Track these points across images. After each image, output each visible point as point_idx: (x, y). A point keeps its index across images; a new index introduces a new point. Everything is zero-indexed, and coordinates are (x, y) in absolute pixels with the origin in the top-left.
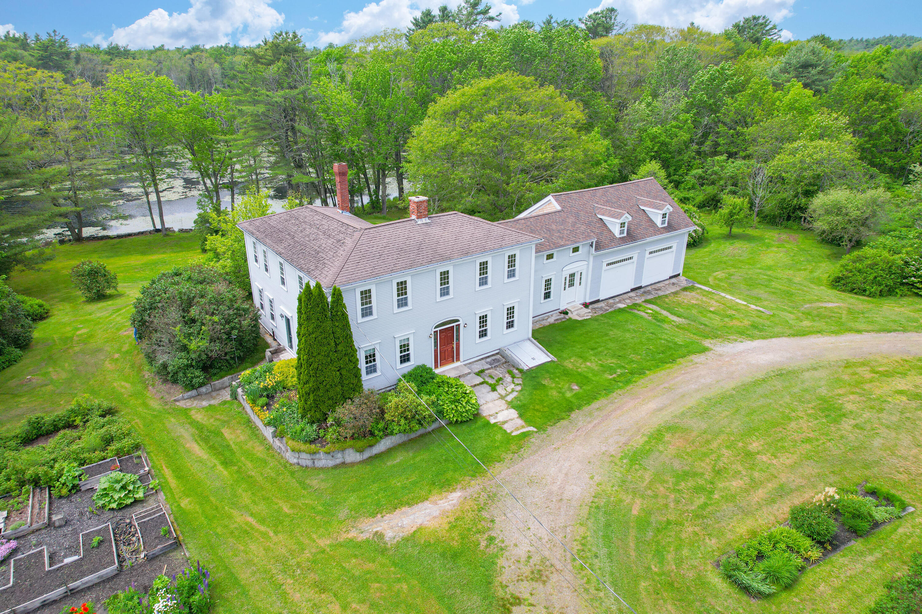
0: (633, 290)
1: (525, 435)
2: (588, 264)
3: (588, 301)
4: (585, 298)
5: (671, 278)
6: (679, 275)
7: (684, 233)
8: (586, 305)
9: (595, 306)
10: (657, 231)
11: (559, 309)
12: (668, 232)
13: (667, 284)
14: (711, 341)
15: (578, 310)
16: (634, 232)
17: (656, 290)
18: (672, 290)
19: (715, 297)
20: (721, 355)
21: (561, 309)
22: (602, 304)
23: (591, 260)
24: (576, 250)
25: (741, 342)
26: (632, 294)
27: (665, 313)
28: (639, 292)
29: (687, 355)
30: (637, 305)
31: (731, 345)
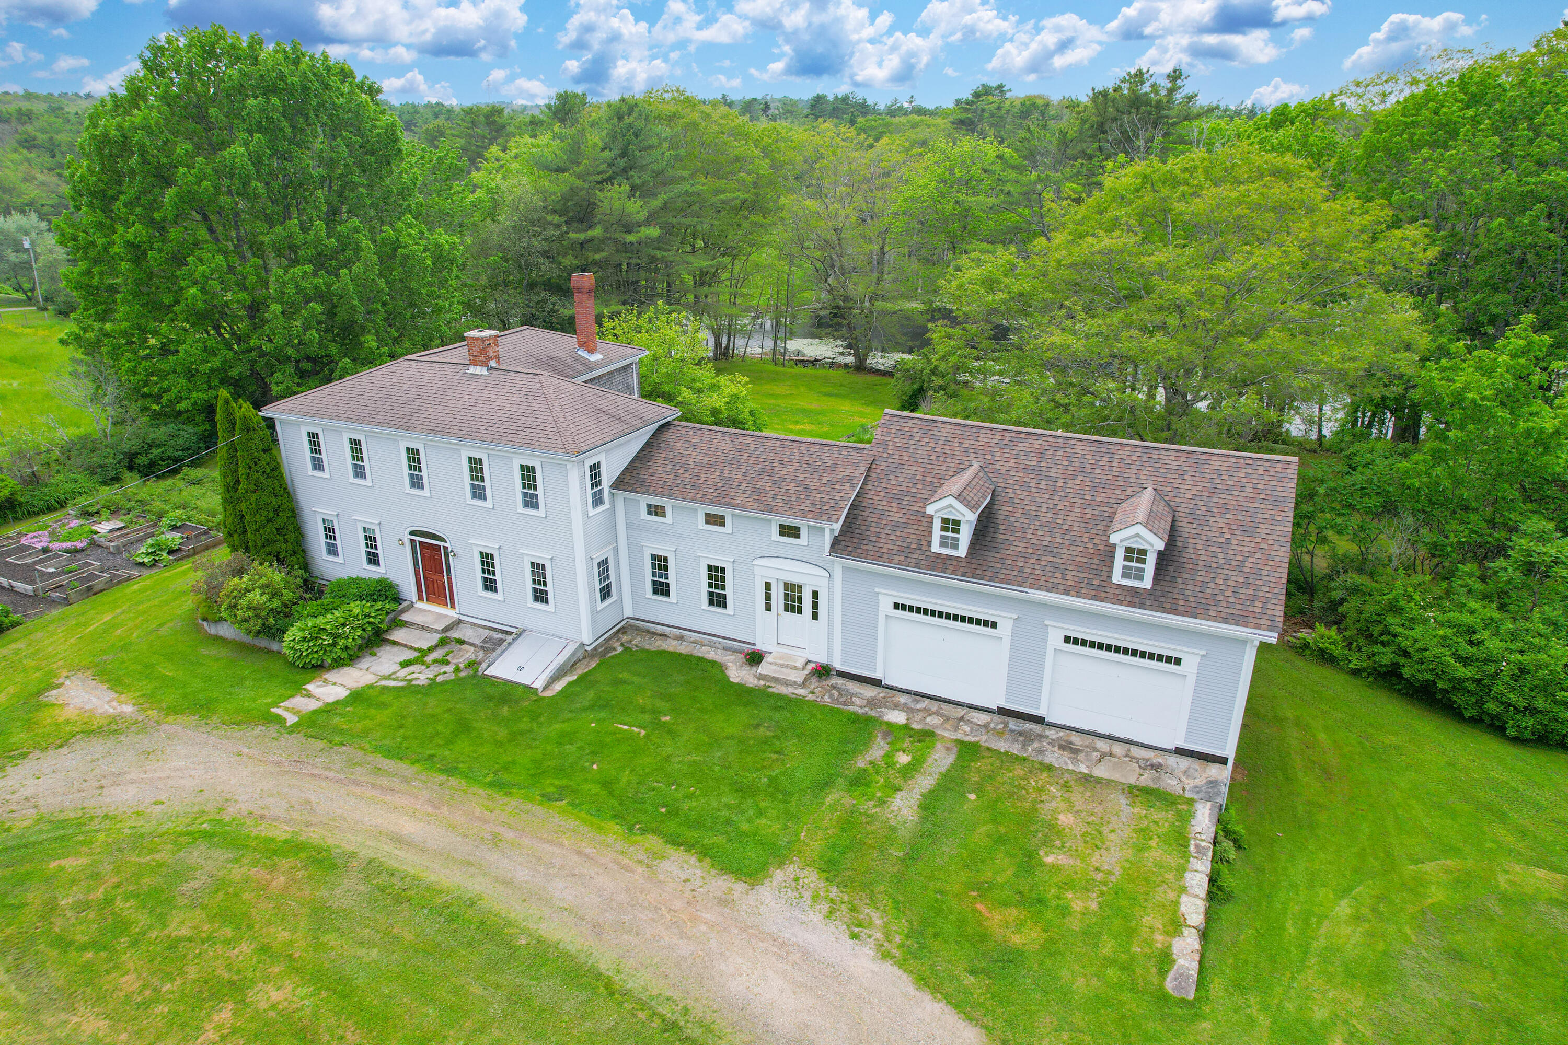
0: (1002, 711)
1: (273, 720)
2: (832, 579)
3: (838, 665)
4: (830, 653)
5: (1179, 751)
6: (1223, 761)
7: (1242, 642)
8: (823, 672)
9: (852, 686)
10: (1104, 591)
11: (754, 644)
12: (1131, 604)
13: (1132, 758)
14: (811, 878)
15: (782, 666)
16: (1002, 561)
17: (1066, 746)
18: (1101, 772)
19: (1156, 852)
20: (724, 901)
21: (760, 647)
22: (870, 692)
23: (838, 573)
24: (789, 531)
25: (854, 936)
26: (982, 718)
27: (925, 782)
28: (1013, 724)
29: (689, 846)
30: (927, 735)
31: (817, 918)
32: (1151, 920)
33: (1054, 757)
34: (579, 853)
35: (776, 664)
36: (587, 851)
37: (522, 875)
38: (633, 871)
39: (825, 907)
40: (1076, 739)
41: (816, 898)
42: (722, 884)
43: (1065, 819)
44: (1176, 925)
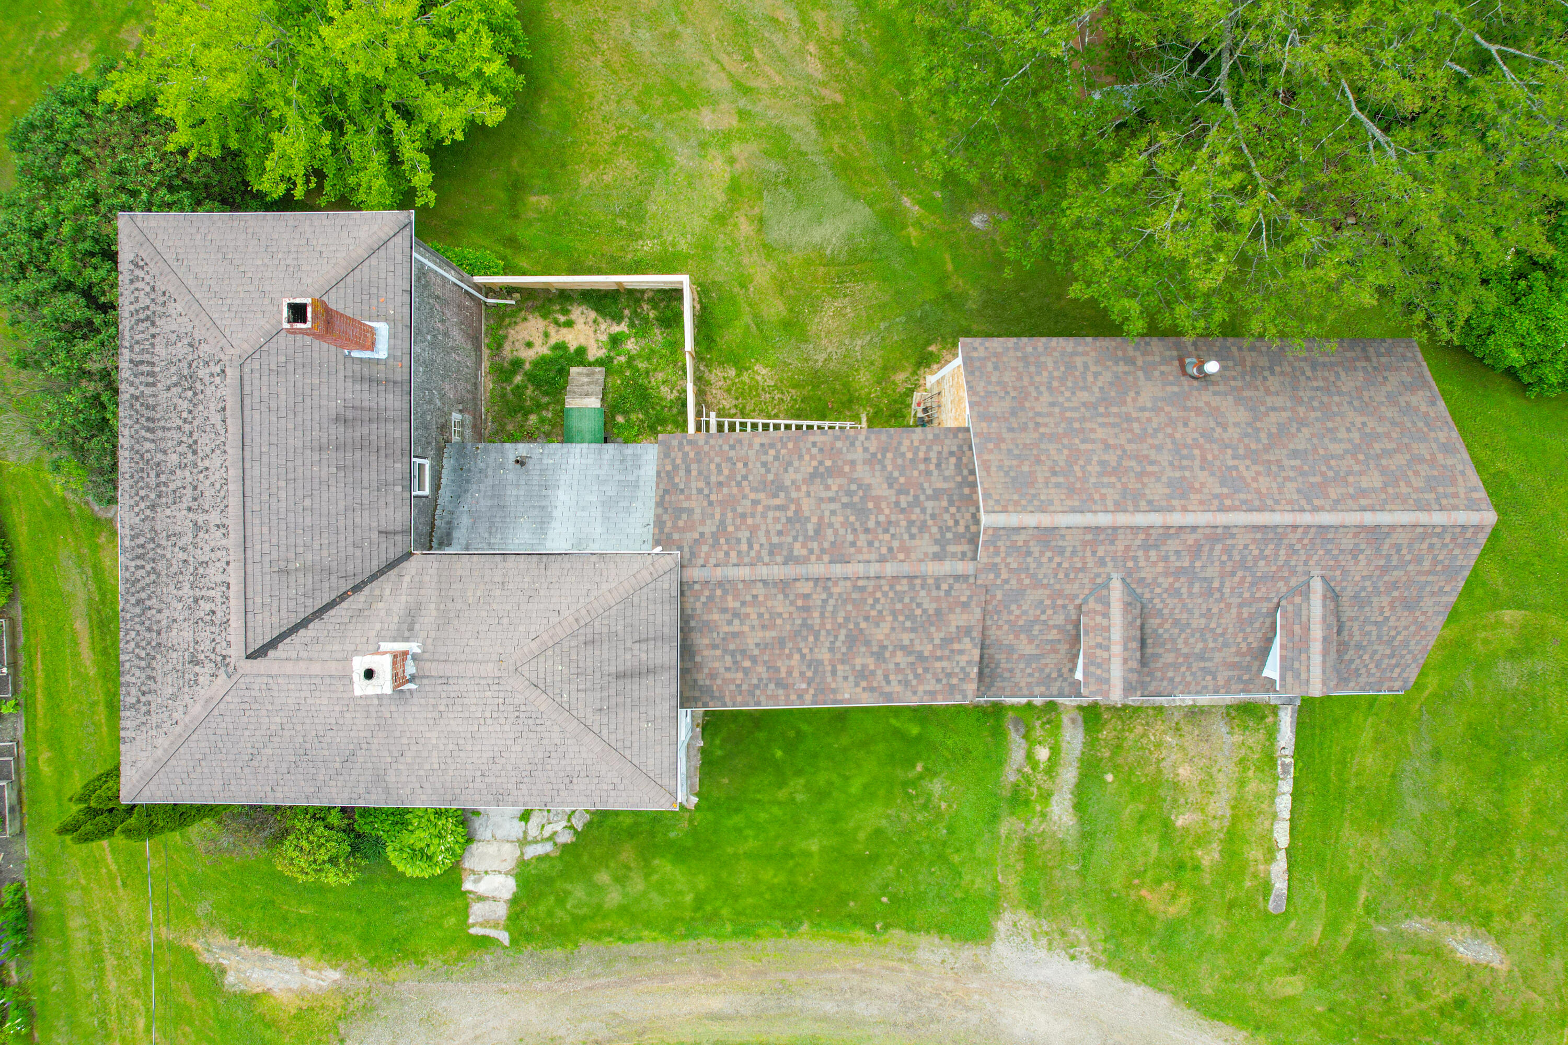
1: (485, 943)
14: (1024, 918)
20: (977, 968)
25: (1073, 958)
27: (1069, 775)
29: (928, 927)
31: (1042, 954)
32: (1255, 853)
34: (854, 971)
36: (858, 966)
37: (829, 1007)
38: (901, 971)
39: (1044, 941)
41: (1035, 936)
42: (969, 953)
43: (1184, 771)
44: (1272, 853)
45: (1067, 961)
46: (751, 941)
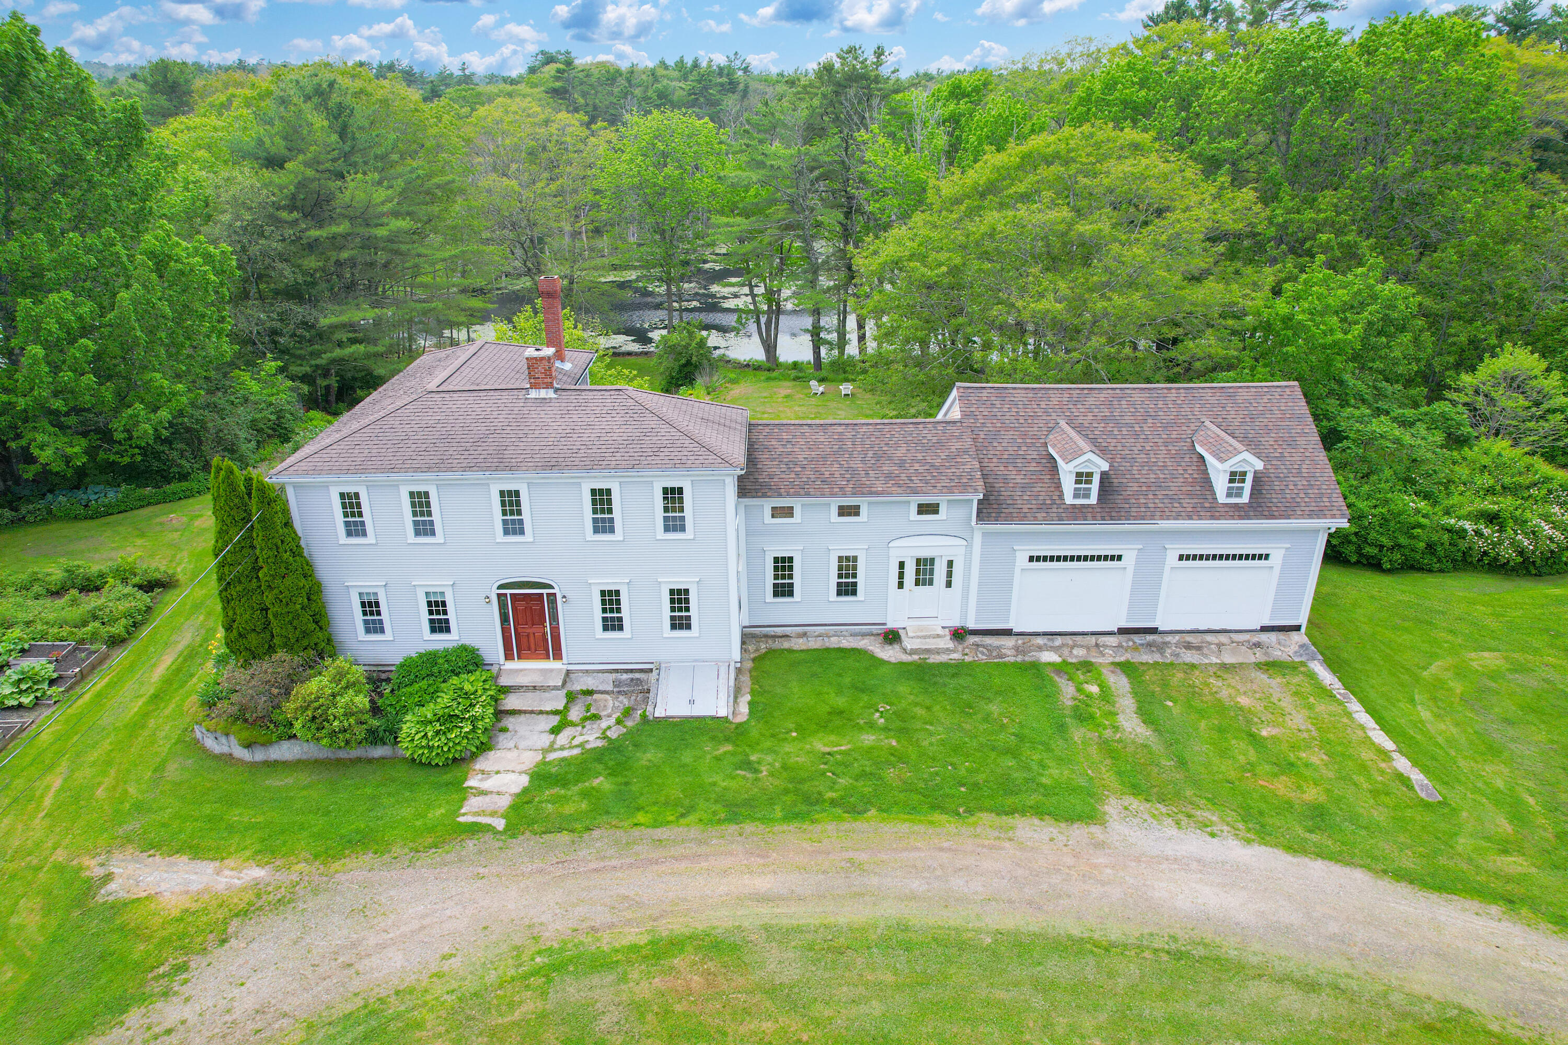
0: (1123, 631)
1: (475, 829)
2: (969, 546)
3: (972, 625)
4: (964, 614)
5: (1264, 629)
6: (1297, 628)
7: (1316, 531)
8: (959, 634)
9: (988, 640)
10: (1214, 511)
11: (884, 624)
12: (1241, 518)
13: (1238, 643)
14: (1135, 803)
15: (925, 637)
16: (1126, 500)
17: (1188, 646)
18: (1228, 659)
19: (1322, 707)
20: (1100, 845)
21: (891, 625)
22: (1009, 642)
23: (978, 539)
24: (928, 509)
25: (1212, 835)
26: (1112, 641)
27: (1127, 704)
28: (1138, 639)
29: (1022, 811)
30: (1087, 666)
31: (1173, 831)
32: (1367, 755)
33: (1189, 657)
34: (941, 849)
35: (918, 637)
36: (946, 845)
37: (916, 885)
38: (1002, 848)
39: (1169, 821)
40: (1189, 638)
41: (1155, 818)
42: (1079, 833)
43: (1244, 701)
44: (1384, 754)
45: (1209, 839)
46: (806, 825)
